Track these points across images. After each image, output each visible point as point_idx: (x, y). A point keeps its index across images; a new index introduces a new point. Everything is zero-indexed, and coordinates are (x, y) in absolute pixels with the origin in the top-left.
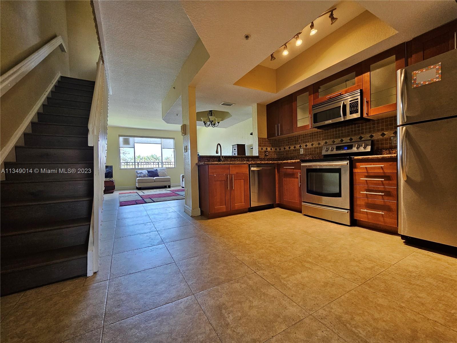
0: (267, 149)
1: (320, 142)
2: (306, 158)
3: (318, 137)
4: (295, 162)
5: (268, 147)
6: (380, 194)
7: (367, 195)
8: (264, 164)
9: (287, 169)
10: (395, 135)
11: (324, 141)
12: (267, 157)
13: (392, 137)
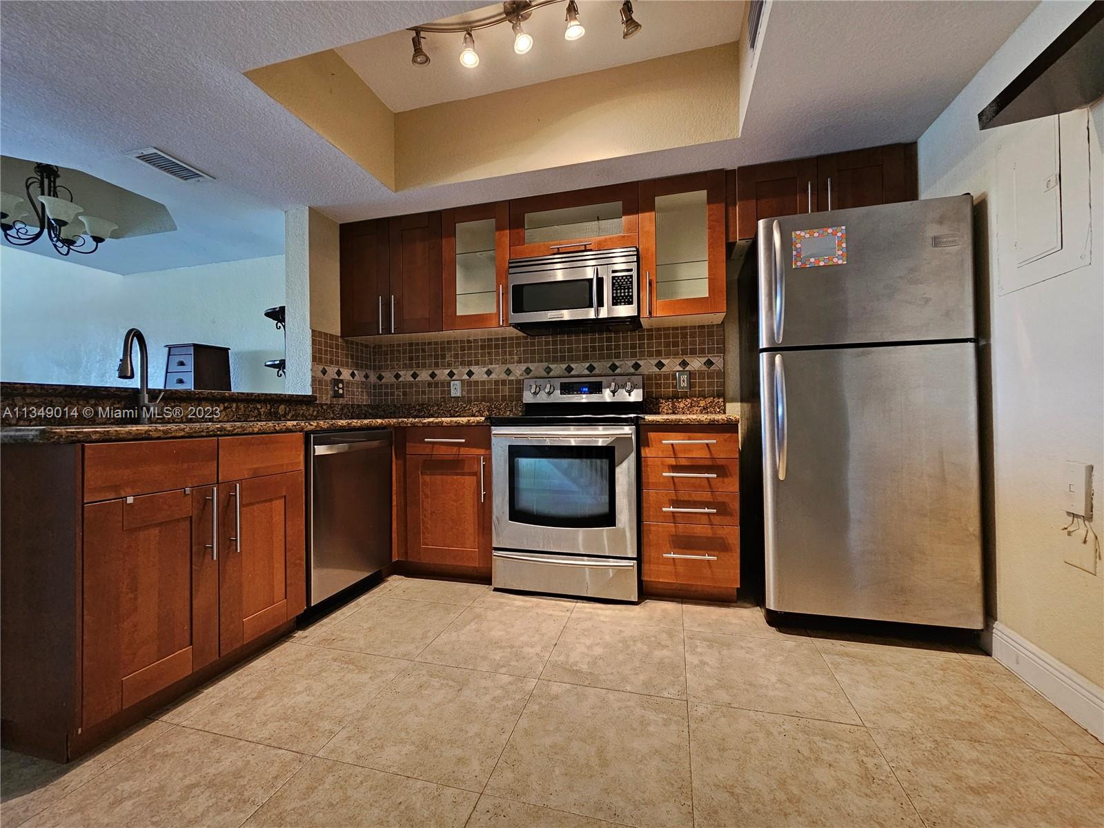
0: (339, 373)
1: (511, 367)
2: (469, 409)
3: (505, 352)
4: (468, 425)
5: (342, 366)
6: (706, 510)
7: (675, 514)
8: (360, 429)
9: (436, 446)
10: (682, 369)
11: (523, 367)
12: (341, 401)
13: (678, 371)
